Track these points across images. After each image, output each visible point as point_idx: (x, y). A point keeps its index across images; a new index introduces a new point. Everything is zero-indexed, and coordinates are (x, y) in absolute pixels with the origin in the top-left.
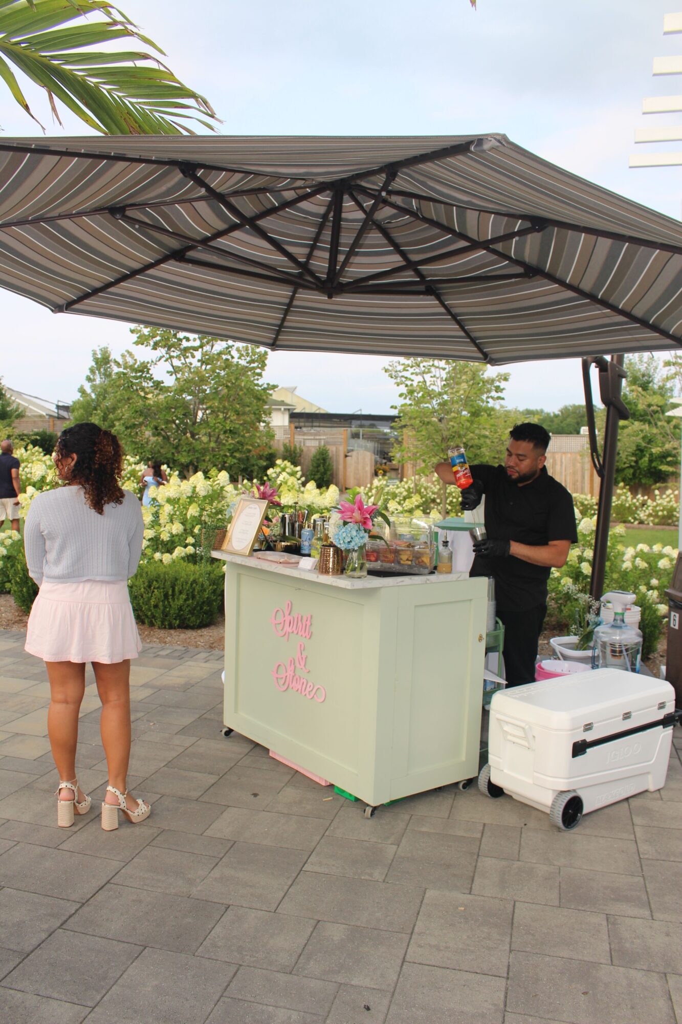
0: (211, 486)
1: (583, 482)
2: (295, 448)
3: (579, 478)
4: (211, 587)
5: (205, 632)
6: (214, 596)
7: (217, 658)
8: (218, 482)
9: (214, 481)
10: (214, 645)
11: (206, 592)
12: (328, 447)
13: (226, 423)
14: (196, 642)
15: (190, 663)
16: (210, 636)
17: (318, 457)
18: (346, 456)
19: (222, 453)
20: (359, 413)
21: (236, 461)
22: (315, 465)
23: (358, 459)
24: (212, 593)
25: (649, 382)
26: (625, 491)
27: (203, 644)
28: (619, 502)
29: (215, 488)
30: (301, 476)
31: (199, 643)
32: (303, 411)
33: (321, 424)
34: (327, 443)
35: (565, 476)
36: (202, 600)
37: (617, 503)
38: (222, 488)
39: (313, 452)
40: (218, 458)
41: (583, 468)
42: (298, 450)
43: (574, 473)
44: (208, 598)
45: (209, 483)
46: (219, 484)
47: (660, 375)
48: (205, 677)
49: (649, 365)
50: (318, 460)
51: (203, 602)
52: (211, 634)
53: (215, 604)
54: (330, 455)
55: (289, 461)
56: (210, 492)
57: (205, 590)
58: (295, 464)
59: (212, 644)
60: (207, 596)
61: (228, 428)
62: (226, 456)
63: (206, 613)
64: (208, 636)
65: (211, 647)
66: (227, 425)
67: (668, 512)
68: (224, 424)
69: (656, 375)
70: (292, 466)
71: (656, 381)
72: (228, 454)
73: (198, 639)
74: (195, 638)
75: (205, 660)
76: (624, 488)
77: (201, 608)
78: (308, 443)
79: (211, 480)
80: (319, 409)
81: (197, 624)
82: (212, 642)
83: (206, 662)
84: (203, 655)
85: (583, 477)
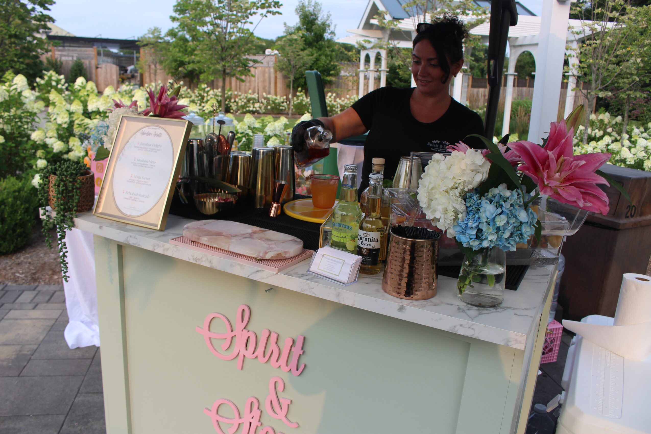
0: (8, 91)
1: (270, 87)
2: (56, 61)
3: (267, 84)
4: (23, 207)
5: (22, 257)
6: (27, 216)
7: (47, 298)
8: (14, 87)
9: (10, 86)
10: (37, 276)
11: (18, 213)
12: (83, 61)
13: (11, 28)
14: (13, 274)
15: (14, 314)
16: (30, 263)
17: (75, 68)
18: (97, 68)
19: (8, 58)
20: (99, 37)
21: (25, 66)
22: (73, 74)
23: (106, 70)
24: (25, 212)
25: (315, 20)
26: (302, 93)
27: (22, 276)
28: (299, 101)
29: (12, 94)
30: (65, 83)
31: (18, 275)
32: (56, 35)
33: (72, 45)
34: (79, 59)
35: (258, 83)
36: (14, 223)
37: (297, 101)
38: (20, 94)
39: (71, 64)
40: (5, 63)
41: (270, 78)
42: (59, 63)
43: (264, 81)
44: (20, 219)
45: (4, 87)
46: (16, 89)
47: (322, 15)
48: (41, 338)
49: (315, 7)
50: (76, 70)
51: (16, 225)
52: (29, 260)
53: (29, 224)
54: (85, 67)
55: (54, 71)
56: (7, 98)
57: (16, 211)
58: (59, 73)
59: (34, 274)
60: (19, 218)
61: (13, 32)
62: (13, 61)
63: (20, 235)
64: (26, 263)
65: (35, 280)
66: (12, 30)
67: (330, 108)
68: (8, 28)
69: (319, 15)
70: (57, 75)
71: (319, 19)
72: (16, 59)
73: (15, 268)
74: (12, 269)
75: (32, 305)
76: (301, 91)
77: (14, 231)
78: (64, 58)
79: (7, 84)
80: (69, 33)
81: (11, 249)
82: (34, 271)
83: (34, 308)
84: (27, 296)
85: (270, 83)
